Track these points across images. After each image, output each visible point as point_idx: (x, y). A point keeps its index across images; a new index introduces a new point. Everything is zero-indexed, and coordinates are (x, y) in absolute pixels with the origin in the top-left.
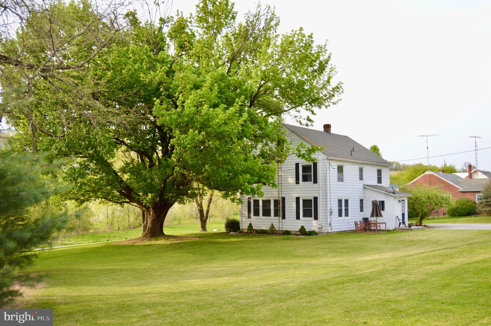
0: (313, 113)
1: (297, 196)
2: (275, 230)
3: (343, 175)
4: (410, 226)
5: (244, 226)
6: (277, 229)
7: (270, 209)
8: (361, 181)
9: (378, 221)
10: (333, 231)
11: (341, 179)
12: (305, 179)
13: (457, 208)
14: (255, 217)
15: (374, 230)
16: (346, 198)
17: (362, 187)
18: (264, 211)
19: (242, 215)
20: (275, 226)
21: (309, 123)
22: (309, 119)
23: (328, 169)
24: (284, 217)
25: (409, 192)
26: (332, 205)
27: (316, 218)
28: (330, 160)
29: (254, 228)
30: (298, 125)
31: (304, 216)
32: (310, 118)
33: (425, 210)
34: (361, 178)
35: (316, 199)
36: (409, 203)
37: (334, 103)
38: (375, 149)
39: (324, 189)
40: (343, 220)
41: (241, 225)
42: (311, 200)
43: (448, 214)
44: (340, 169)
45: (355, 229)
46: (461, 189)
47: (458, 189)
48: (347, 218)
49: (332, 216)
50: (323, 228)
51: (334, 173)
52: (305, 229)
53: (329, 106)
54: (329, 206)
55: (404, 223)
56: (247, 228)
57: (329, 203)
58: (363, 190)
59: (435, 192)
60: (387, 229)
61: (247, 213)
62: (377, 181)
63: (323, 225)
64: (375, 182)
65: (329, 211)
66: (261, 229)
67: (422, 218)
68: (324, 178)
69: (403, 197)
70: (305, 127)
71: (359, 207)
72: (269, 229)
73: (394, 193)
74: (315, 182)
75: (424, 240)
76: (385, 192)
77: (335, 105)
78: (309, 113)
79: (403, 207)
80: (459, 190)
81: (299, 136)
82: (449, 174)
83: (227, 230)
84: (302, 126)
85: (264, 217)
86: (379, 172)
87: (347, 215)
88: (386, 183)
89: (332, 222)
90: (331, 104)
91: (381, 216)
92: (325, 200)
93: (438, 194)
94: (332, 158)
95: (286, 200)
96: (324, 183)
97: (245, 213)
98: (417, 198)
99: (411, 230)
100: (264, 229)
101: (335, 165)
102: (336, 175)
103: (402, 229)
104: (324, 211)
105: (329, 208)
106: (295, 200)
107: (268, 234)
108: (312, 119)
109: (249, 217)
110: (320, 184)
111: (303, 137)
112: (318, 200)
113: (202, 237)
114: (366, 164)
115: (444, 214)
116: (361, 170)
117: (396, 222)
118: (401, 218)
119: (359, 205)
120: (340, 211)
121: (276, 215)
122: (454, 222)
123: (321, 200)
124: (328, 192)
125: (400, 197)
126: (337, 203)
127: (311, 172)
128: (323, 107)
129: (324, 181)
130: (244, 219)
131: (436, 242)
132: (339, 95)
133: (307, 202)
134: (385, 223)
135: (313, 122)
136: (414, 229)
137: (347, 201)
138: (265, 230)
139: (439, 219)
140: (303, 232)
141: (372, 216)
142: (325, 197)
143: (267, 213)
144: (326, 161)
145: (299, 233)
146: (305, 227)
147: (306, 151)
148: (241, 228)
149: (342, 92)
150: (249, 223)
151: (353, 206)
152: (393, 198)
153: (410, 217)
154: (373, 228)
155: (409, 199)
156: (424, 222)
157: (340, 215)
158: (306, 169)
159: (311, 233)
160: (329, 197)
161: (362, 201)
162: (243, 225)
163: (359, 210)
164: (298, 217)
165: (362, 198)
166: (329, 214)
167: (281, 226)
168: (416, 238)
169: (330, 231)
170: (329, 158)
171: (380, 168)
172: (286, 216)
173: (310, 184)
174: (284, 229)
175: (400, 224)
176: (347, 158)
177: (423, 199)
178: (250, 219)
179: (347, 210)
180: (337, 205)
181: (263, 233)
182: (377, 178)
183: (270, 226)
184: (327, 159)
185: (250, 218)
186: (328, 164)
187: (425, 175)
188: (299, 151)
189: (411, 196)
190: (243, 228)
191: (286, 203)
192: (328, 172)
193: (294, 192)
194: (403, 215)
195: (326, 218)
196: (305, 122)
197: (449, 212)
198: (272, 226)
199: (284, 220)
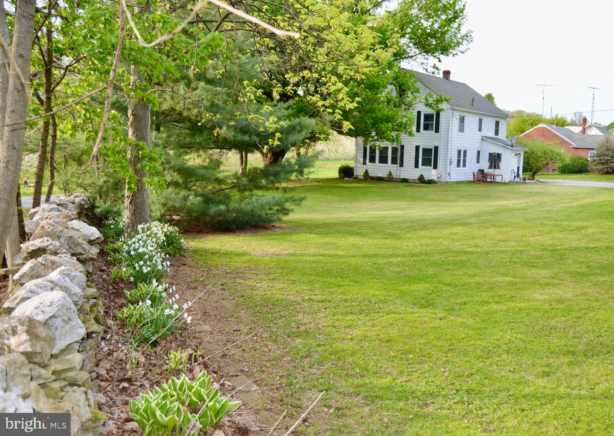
0: (440, 61)
1: (417, 144)
2: (393, 178)
3: (463, 126)
4: (525, 179)
5: (359, 172)
6: (394, 177)
7: (387, 157)
8: (480, 132)
9: (496, 173)
10: (451, 180)
11: (461, 130)
12: (426, 128)
13: (569, 164)
14: (370, 164)
15: (491, 182)
16: (465, 149)
17: (480, 139)
18: (380, 157)
19: (356, 161)
20: (393, 174)
21: (436, 72)
22: (435, 67)
23: (451, 119)
24: (402, 165)
25: (525, 146)
26: (452, 156)
27: (435, 167)
28: (454, 110)
29: (370, 175)
30: (424, 72)
31: (423, 164)
32: (437, 66)
33: (539, 165)
34: (480, 130)
35: (436, 148)
36: (524, 157)
37: (463, 52)
38: (490, 97)
39: (446, 139)
40: (461, 170)
41: (355, 171)
42: (431, 149)
43: (558, 171)
44: (462, 120)
45: (472, 179)
46: (574, 145)
47: (571, 144)
48: (464, 168)
49: (452, 166)
50: (442, 177)
51: (456, 123)
52: (424, 178)
53: (457, 54)
54: (449, 156)
55: (518, 175)
56: (363, 174)
57: (449, 153)
58: (480, 141)
59: (551, 147)
60: (503, 182)
61: (362, 159)
62: (494, 132)
63: (442, 175)
64: (492, 135)
65: (449, 161)
66: (377, 176)
67: (535, 173)
68: (447, 128)
69: (520, 150)
70: (431, 74)
71: (476, 159)
72: (386, 176)
73: (512, 146)
74: (437, 131)
75: (541, 192)
76: (503, 145)
77: (462, 54)
78: (435, 61)
79: (519, 160)
80: (572, 146)
81: (422, 83)
82: (561, 128)
83: (340, 175)
84: (427, 73)
85: (380, 164)
86: (497, 123)
87: (464, 165)
88: (503, 134)
89: (451, 172)
90: (459, 53)
91: (499, 168)
92: (446, 150)
93: (553, 150)
94: (455, 108)
95: (405, 148)
96: (446, 133)
97: (360, 159)
98: (533, 153)
99: (526, 183)
100: (380, 176)
101: (457, 115)
102: (458, 126)
103: (517, 182)
104: (444, 161)
105: (449, 158)
106: (415, 149)
107: (386, 181)
108: (439, 67)
109: (364, 163)
110: (442, 133)
111: (426, 84)
112: (439, 150)
113: (320, 182)
114: (485, 115)
115: (553, 170)
116: (481, 121)
117: (512, 175)
118: (516, 171)
119: (476, 156)
120: (459, 161)
121: (394, 161)
122: (564, 179)
123: (441, 150)
124: (450, 142)
125: (517, 150)
126: (457, 153)
127: (433, 121)
128: (451, 55)
129: (446, 130)
130: (358, 166)
131: (554, 194)
132: (468, 44)
133: (427, 151)
134: (502, 175)
135: (439, 70)
136: (529, 183)
137: (465, 152)
138: (382, 177)
139: (548, 175)
140: (422, 180)
141: (490, 167)
142: (446, 147)
143: (383, 160)
144: (450, 111)
145: (417, 181)
146: (424, 176)
147: (434, 101)
148: (355, 174)
149: (471, 41)
150: (365, 170)
151: (471, 157)
152: (510, 151)
153: (524, 171)
154: (489, 180)
155: (525, 153)
156: (536, 177)
157: (458, 165)
158: (428, 117)
159: (430, 182)
160: (450, 147)
161: (479, 152)
162: (357, 171)
163: (476, 161)
164: (417, 166)
165: (479, 150)
166: (449, 164)
167: (398, 174)
168: (534, 191)
169: (448, 181)
170: (453, 108)
171: (498, 120)
172: (404, 164)
173: (431, 133)
174: (402, 177)
175: (515, 177)
176: (469, 109)
177: (539, 154)
178: (365, 166)
179: (464, 161)
180: (456, 156)
181: (380, 179)
182: (494, 130)
183: (388, 173)
184: (451, 109)
185: (366, 164)
186: (451, 114)
187: (538, 128)
188: (427, 100)
189: (527, 149)
190: (357, 174)
191: (405, 151)
192: (451, 122)
193: (415, 141)
194: (518, 168)
195: (446, 168)
196: (431, 70)
197: (560, 168)
198: (390, 174)
199: (402, 168)
